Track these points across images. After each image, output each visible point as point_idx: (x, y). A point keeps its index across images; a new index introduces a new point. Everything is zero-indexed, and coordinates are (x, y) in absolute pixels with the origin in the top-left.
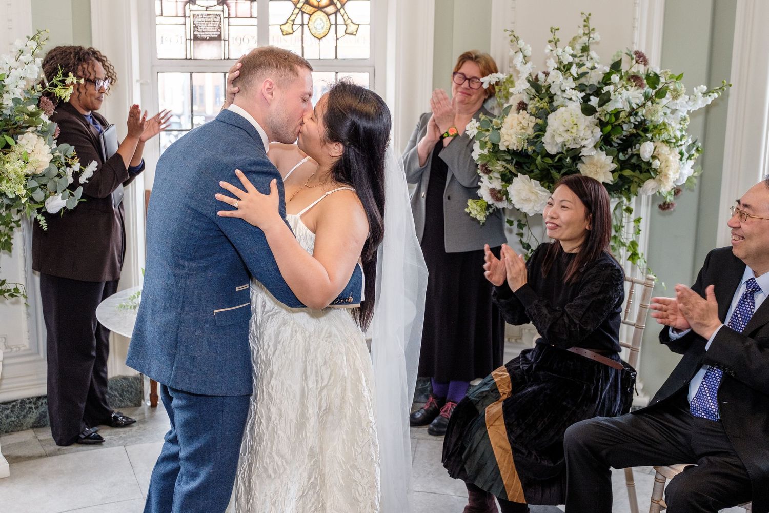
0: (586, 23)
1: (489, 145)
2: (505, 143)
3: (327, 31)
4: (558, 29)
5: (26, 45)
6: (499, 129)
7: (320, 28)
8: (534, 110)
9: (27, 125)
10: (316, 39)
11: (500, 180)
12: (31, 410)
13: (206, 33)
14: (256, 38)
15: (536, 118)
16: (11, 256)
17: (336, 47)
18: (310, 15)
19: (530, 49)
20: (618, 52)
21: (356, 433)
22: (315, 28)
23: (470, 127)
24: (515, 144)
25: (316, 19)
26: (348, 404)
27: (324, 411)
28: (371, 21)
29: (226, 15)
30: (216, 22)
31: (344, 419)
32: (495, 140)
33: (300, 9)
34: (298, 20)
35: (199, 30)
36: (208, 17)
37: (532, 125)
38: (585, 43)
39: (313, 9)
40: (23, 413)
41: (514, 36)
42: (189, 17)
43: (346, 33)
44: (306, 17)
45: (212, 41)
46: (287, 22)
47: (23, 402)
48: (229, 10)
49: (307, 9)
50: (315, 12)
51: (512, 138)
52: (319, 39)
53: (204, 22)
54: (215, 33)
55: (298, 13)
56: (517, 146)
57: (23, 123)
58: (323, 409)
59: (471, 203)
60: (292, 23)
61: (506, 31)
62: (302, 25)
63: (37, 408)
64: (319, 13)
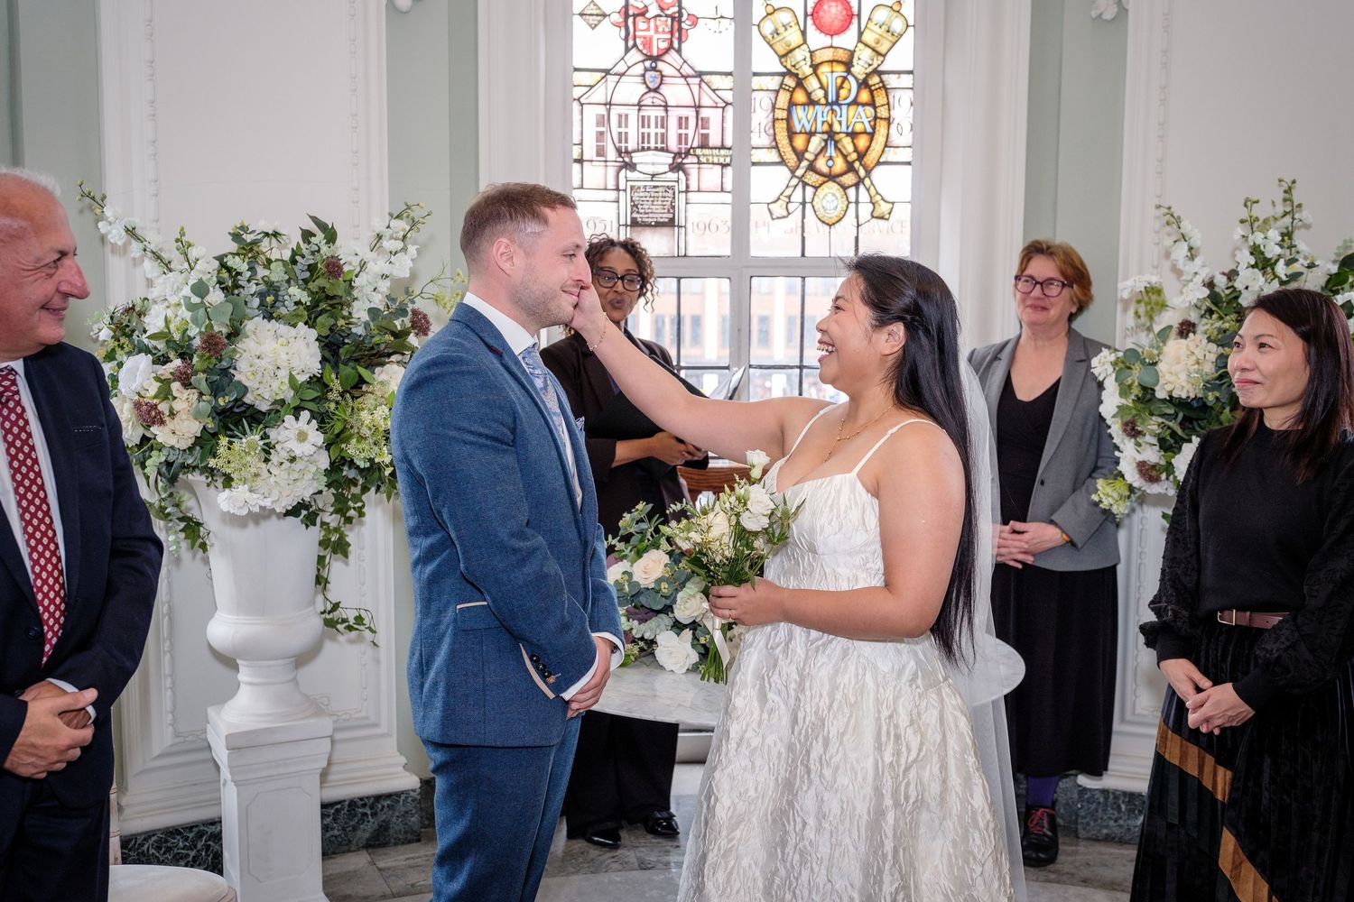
0: (1287, 196)
1: (1136, 391)
2: (1166, 386)
3: (843, 213)
4: (1257, 202)
5: (388, 227)
6: (1155, 364)
7: (832, 208)
8: (1216, 333)
9: (391, 351)
10: (825, 225)
11: (1157, 448)
12: (365, 818)
13: (651, 215)
14: (729, 224)
15: (1218, 346)
16: (347, 564)
17: (857, 239)
18: (816, 188)
19: (1199, 236)
20: (1345, 241)
21: (971, 841)
22: (823, 207)
23: (1100, 362)
24: (1183, 387)
25: (826, 195)
26: (954, 793)
27: (914, 803)
28: (912, 198)
29: (683, 188)
30: (667, 199)
31: (948, 820)
32: (1148, 382)
33: (801, 179)
34: (797, 197)
35: (641, 211)
36: (654, 190)
37: (1212, 357)
38: (1287, 228)
39: (821, 179)
40: (352, 823)
41: (1172, 215)
42: (625, 190)
43: (873, 217)
44: (809, 190)
45: (658, 229)
46: (779, 199)
47: (353, 804)
48: (687, 180)
49: (812, 178)
50: (824, 182)
51: (1179, 379)
52: (830, 226)
53: (648, 199)
54: (664, 215)
55: (797, 185)
56: (1188, 392)
57: (386, 347)
58: (911, 801)
59: (1102, 487)
60: (787, 200)
61: (1158, 207)
62: (804, 203)
63: (374, 815)
64: (831, 184)
